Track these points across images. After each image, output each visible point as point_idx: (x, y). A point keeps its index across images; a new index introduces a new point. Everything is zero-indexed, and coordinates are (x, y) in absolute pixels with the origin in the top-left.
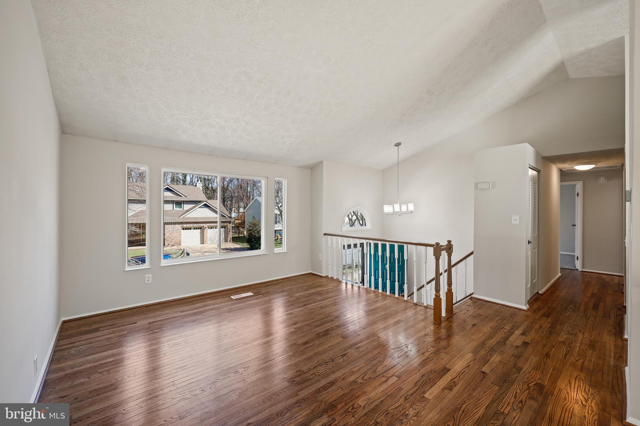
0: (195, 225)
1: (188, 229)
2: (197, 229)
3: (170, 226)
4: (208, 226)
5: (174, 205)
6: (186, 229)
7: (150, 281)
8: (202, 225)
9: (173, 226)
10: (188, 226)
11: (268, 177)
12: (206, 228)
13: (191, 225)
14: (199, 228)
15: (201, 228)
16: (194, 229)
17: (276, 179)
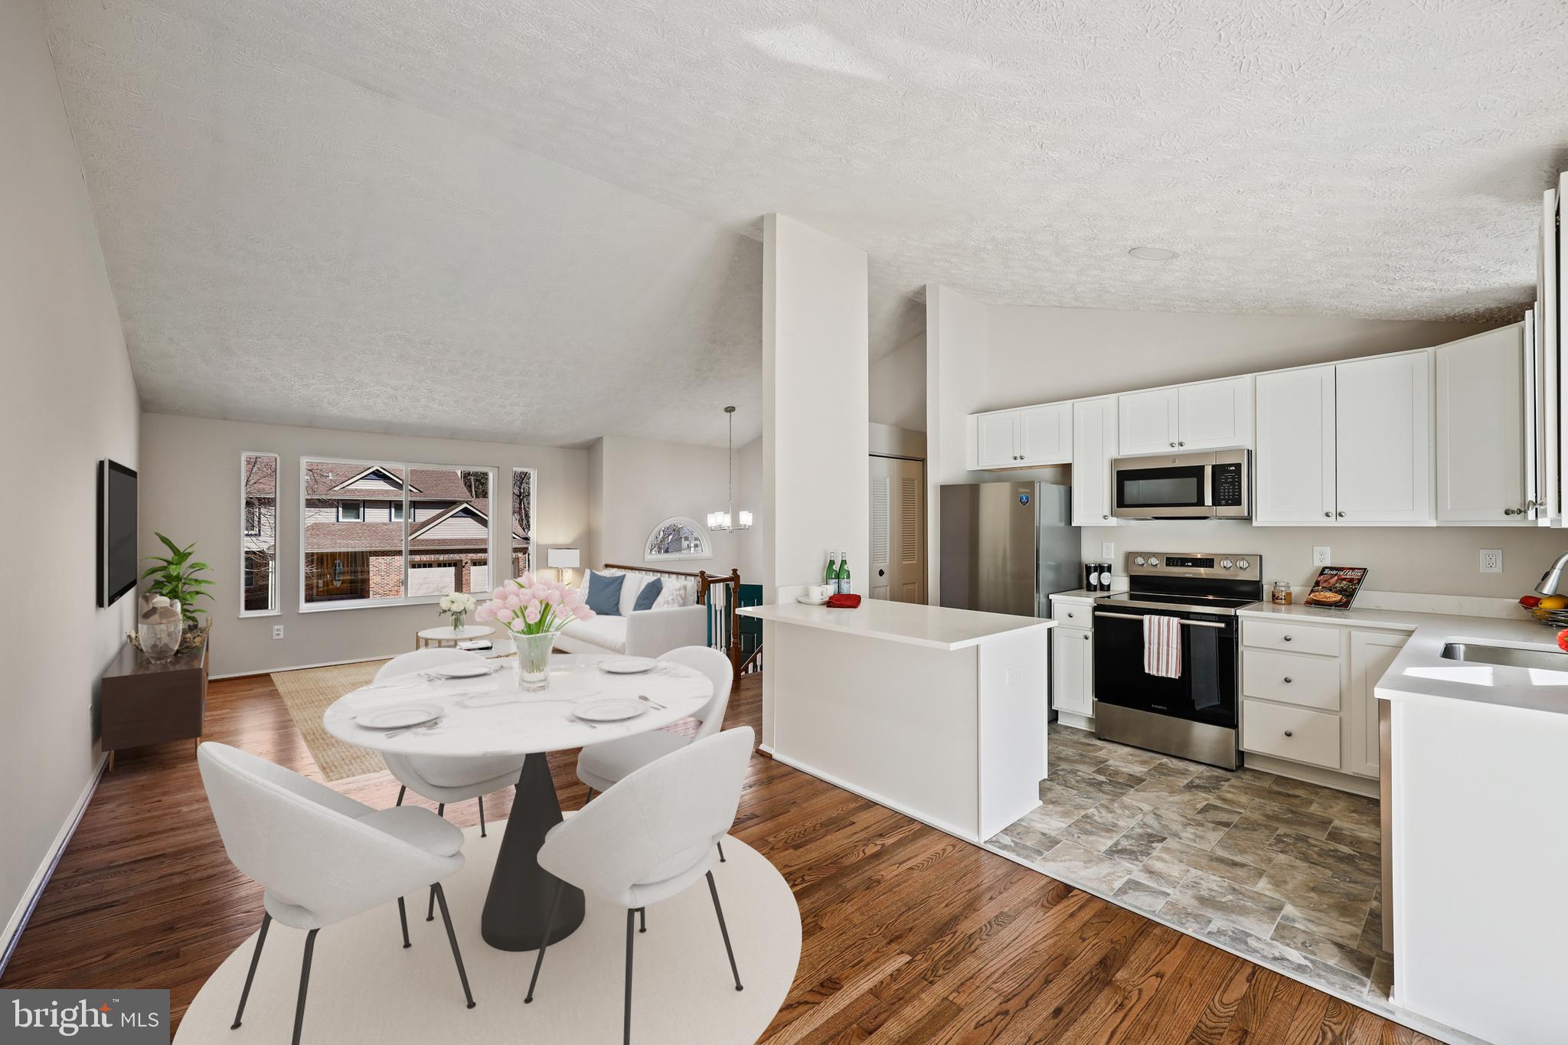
0: (441, 558)
1: (425, 566)
2: (445, 565)
3: (381, 559)
4: (472, 560)
5: (393, 510)
6: (419, 566)
7: (282, 636)
8: (456, 557)
9: (388, 559)
10: (425, 558)
11: (498, 467)
12: (466, 563)
13: (432, 556)
14: (450, 565)
15: (455, 565)
16: (439, 565)
17: (515, 469)
